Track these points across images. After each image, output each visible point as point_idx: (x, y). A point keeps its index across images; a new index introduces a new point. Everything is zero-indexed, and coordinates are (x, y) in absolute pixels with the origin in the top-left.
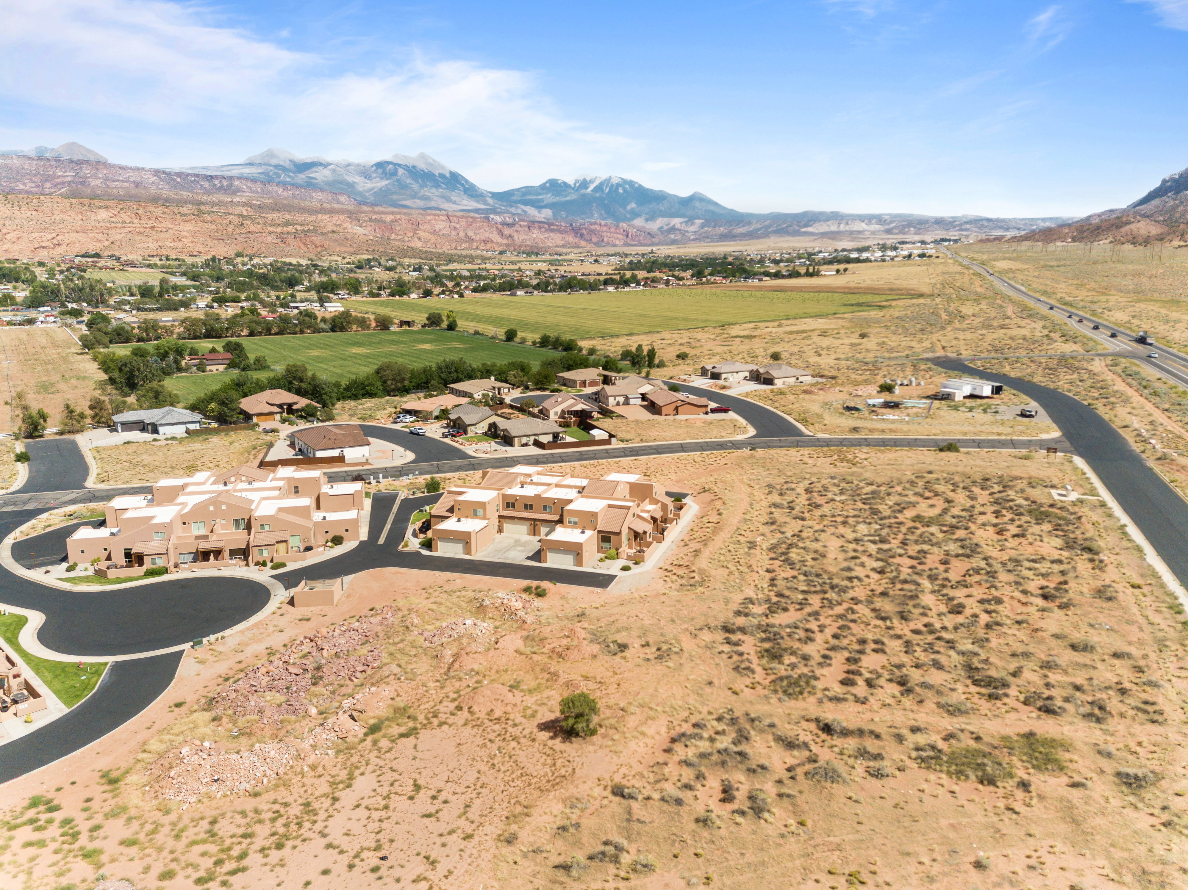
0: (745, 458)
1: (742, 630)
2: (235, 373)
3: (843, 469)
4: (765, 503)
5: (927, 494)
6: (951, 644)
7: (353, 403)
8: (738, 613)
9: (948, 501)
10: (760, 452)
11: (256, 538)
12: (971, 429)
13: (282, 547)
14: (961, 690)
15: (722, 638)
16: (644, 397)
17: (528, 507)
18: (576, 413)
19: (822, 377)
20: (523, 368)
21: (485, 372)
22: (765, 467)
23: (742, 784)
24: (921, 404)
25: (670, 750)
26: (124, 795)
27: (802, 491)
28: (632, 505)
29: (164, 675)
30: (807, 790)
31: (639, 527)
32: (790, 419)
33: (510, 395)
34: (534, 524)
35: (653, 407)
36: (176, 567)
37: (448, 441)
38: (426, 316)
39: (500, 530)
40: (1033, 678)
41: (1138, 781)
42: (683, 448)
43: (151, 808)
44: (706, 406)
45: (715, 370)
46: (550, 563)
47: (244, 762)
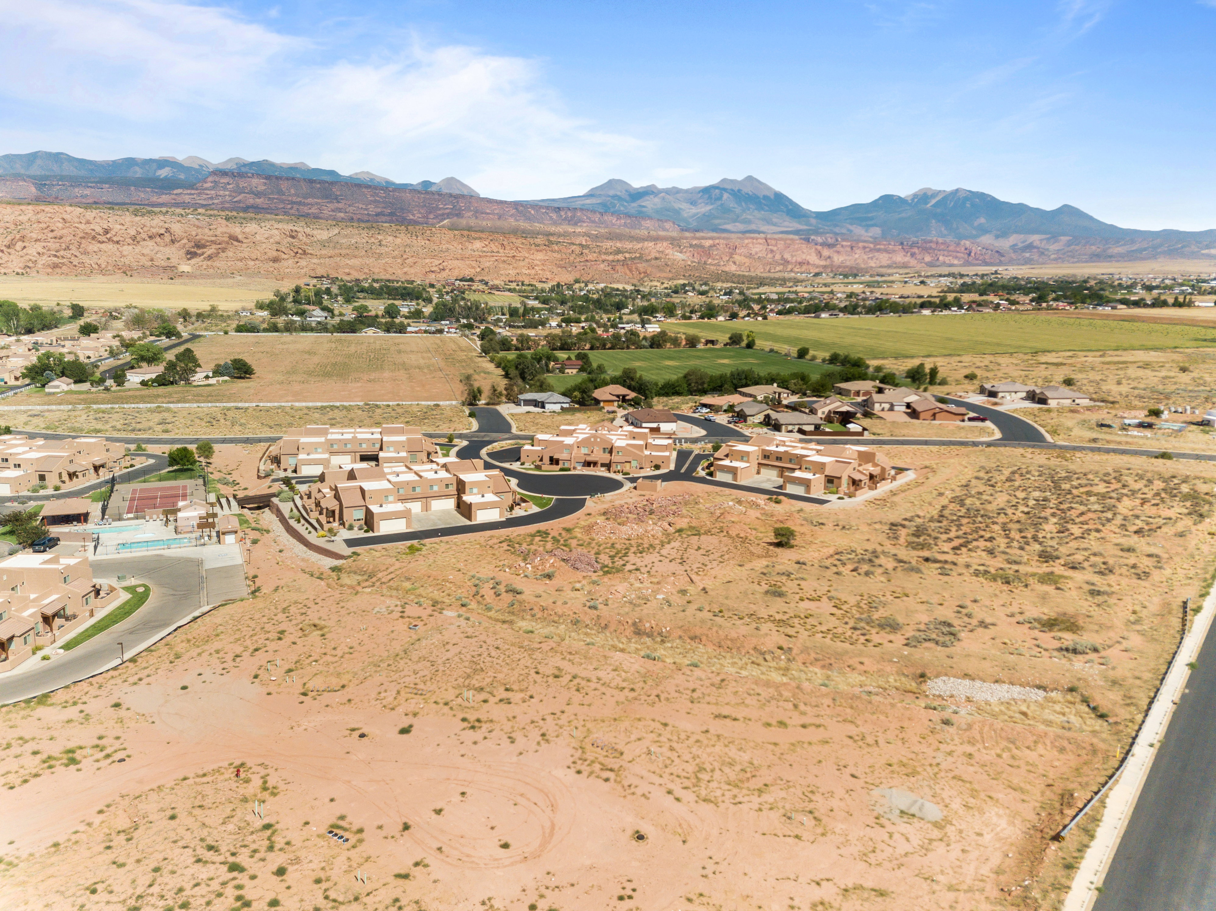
0: (975, 451)
2: (584, 375)
3: (1054, 462)
4: (968, 477)
5: (1113, 481)
6: (1040, 543)
7: (665, 399)
8: (905, 519)
10: (992, 449)
11: (615, 458)
13: (628, 465)
14: (1026, 557)
15: (887, 527)
16: (908, 406)
17: (779, 459)
18: (841, 413)
19: (1103, 401)
20: (804, 378)
21: (770, 380)
22: (988, 458)
23: (865, 567)
24: (1176, 426)
25: (832, 556)
26: (574, 534)
27: (1007, 473)
28: (855, 463)
29: (582, 504)
30: (900, 573)
31: (857, 476)
32: (1042, 430)
33: (788, 399)
34: (782, 470)
35: (913, 413)
36: (574, 468)
37: (731, 426)
38: (728, 336)
39: (758, 473)
40: (1079, 557)
41: (1099, 593)
42: (926, 443)
43: (586, 538)
44: (964, 415)
45: (993, 389)
46: (788, 491)
47: (624, 528)
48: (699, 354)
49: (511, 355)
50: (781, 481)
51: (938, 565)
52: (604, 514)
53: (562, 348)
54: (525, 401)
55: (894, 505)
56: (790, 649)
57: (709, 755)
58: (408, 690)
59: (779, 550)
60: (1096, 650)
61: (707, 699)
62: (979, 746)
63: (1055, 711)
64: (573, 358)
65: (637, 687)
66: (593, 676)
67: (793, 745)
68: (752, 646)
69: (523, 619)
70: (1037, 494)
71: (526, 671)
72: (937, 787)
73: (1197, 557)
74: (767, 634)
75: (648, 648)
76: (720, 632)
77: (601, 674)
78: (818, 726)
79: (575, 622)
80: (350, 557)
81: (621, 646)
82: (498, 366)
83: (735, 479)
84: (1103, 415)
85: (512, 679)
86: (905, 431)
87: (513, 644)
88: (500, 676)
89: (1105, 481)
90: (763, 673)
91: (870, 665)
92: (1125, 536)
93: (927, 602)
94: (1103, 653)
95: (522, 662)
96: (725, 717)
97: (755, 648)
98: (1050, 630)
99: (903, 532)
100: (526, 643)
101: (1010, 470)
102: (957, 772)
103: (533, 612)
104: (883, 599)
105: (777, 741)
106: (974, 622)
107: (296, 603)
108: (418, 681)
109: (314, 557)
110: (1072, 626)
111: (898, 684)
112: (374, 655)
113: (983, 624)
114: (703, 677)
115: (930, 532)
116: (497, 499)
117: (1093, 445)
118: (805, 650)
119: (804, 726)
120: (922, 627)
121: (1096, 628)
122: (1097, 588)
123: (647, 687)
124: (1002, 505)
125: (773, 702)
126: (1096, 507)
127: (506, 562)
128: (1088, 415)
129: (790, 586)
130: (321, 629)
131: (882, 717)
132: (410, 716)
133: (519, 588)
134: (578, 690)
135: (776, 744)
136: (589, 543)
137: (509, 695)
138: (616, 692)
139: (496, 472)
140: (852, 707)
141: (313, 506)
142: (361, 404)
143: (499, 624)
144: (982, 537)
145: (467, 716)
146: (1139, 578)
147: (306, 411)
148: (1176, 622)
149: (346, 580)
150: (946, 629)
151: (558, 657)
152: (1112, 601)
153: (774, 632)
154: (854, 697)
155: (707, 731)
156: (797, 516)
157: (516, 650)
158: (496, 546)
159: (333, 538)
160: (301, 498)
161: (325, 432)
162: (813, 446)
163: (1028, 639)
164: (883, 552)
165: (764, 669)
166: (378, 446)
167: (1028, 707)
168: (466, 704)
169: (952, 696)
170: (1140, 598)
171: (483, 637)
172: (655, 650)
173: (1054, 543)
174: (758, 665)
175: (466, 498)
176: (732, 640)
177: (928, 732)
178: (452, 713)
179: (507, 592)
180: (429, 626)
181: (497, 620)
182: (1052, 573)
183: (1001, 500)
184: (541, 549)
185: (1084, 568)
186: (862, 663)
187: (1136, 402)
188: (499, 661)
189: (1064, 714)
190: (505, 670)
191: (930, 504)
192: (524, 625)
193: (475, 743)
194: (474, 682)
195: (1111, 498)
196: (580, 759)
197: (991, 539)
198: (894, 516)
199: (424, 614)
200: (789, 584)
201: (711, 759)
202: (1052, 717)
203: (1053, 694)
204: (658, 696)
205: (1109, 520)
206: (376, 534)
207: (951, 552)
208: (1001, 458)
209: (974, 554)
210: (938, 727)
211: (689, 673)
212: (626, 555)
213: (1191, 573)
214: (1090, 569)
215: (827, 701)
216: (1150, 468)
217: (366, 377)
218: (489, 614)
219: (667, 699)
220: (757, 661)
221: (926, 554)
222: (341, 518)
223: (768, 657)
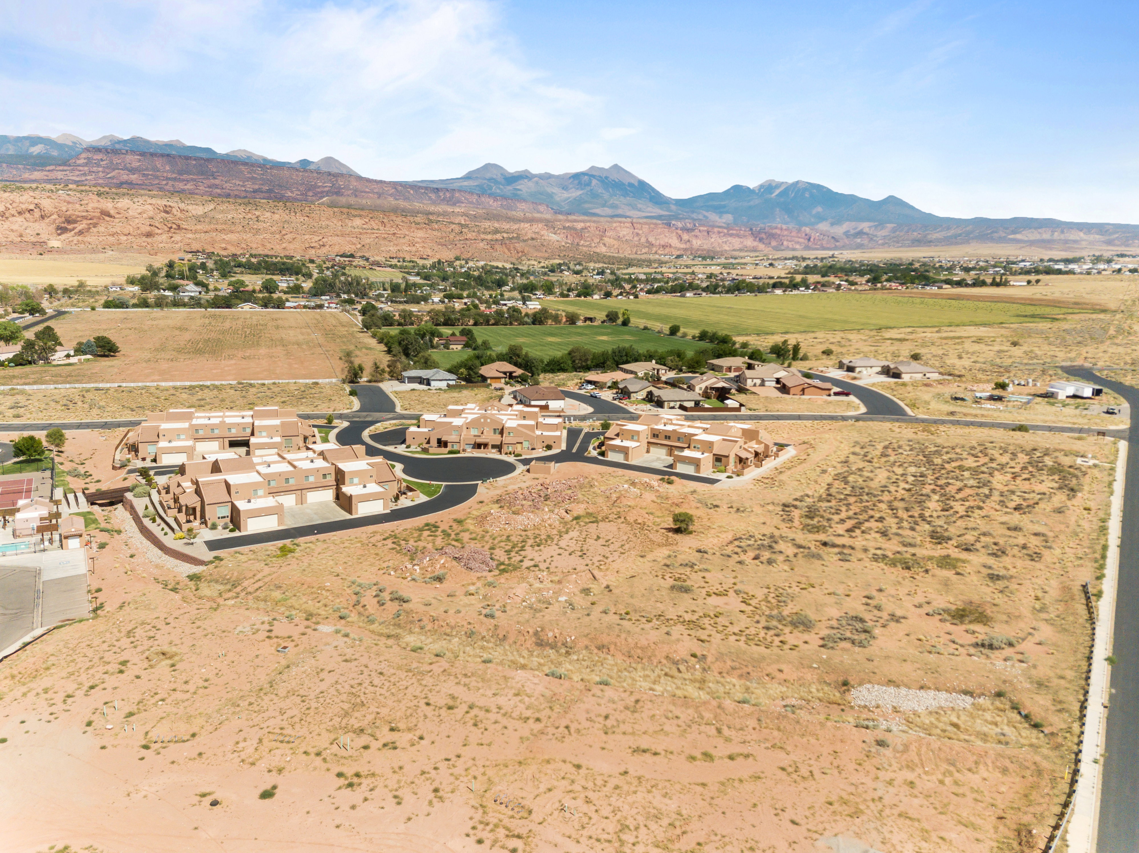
0: (846, 426)
1: (796, 507)
2: (470, 351)
3: (922, 436)
4: (846, 452)
5: (980, 455)
6: (929, 523)
7: (551, 375)
8: (796, 500)
9: (992, 460)
10: (861, 423)
11: (506, 439)
12: (1054, 419)
13: (520, 445)
14: (919, 538)
15: (780, 508)
16: (778, 381)
17: (668, 438)
18: (717, 389)
19: (950, 375)
20: (680, 355)
21: (649, 357)
22: (859, 432)
23: (766, 555)
24: (1025, 399)
25: (731, 542)
26: (466, 527)
27: (880, 447)
28: (741, 441)
29: (472, 491)
30: (801, 560)
31: (744, 455)
32: (901, 404)
33: (667, 375)
34: (671, 449)
35: (784, 389)
36: (464, 450)
37: (616, 402)
38: (605, 313)
39: (648, 451)
40: (970, 538)
41: (998, 577)
42: (799, 418)
43: (479, 530)
44: (830, 390)
45: (851, 364)
46: (678, 470)
47: (519, 518)
48: (579, 330)
49: (394, 331)
50: (670, 460)
51: (836, 550)
52: (498, 501)
53: (446, 324)
54: (409, 378)
55: (782, 484)
56: (704, 656)
57: (631, 805)
58: (272, 737)
59: (678, 537)
60: (1011, 645)
61: (623, 727)
62: (919, 771)
63: (986, 721)
64: (458, 334)
65: (542, 715)
66: (491, 703)
67: (723, 784)
68: (664, 654)
69: (411, 632)
70: (913, 469)
71: (415, 702)
72: (885, 830)
73: (1081, 535)
74: (678, 640)
75: (552, 662)
76: (630, 640)
77: (501, 701)
78: (747, 756)
79: (470, 634)
80: (211, 562)
81: (522, 661)
82: (381, 341)
83: (626, 458)
84: (953, 388)
85: (399, 714)
86: (779, 406)
87: (399, 668)
88: (384, 711)
89: (973, 455)
90: (678, 688)
91: (790, 673)
92: (1006, 513)
93: (834, 594)
94: (1019, 648)
95: (410, 690)
96: (644, 751)
97: (667, 657)
98: (962, 623)
99: (796, 514)
100: (415, 665)
101: (882, 444)
102: (902, 808)
103: (422, 624)
104: (790, 591)
105: (704, 781)
106: (885, 615)
107: (143, 623)
108: (284, 724)
109: (171, 562)
110: (983, 619)
111: (821, 695)
112: (234, 689)
113: (895, 619)
114: (616, 699)
115: (822, 513)
116: (381, 489)
117: (951, 418)
118: (720, 657)
119: (731, 758)
120: (834, 623)
121: (1005, 618)
122: (996, 573)
123: (554, 715)
124: (884, 483)
125: (695, 727)
126: (972, 482)
127: (390, 564)
128: (940, 389)
129: (694, 580)
130: (171, 658)
131: (813, 740)
132: (274, 773)
133: (405, 595)
134: (475, 725)
135: (704, 785)
136: (483, 537)
137: (394, 736)
138: (518, 724)
139: (379, 459)
140: (779, 729)
141: (172, 503)
142: (234, 382)
143: (384, 640)
144: (872, 517)
145: (344, 769)
146: (1032, 560)
147: (172, 391)
148: (1081, 609)
149: (206, 590)
150: (859, 626)
151: (452, 679)
152: (1013, 586)
153: (686, 638)
154: (780, 717)
155: (626, 773)
156: (691, 497)
157: (403, 674)
158: (380, 544)
159: (192, 541)
160: (159, 492)
161: (189, 417)
162: (698, 424)
163: (942, 634)
164: (782, 537)
165: (679, 682)
166: (249, 431)
167: (958, 717)
168: (342, 752)
169: (878, 707)
170: (1039, 581)
171: (364, 660)
172: (560, 664)
173: (941, 522)
174: (672, 677)
175: (346, 489)
176: (642, 649)
177: (863, 756)
178: (325, 766)
179: (391, 600)
180: (301, 648)
181: (381, 635)
182: (948, 556)
183: (881, 476)
184: (430, 546)
185: (977, 550)
186: (781, 671)
187: (980, 376)
188: (383, 691)
189: (996, 724)
190: (390, 702)
191: (816, 482)
192: (412, 640)
193: (353, 807)
194: (353, 721)
195: (983, 473)
196: (481, 822)
197: (881, 519)
198: (785, 497)
199: (295, 633)
200: (694, 576)
201: (634, 811)
202: (985, 729)
203: (981, 700)
204: (567, 727)
205: (987, 496)
206: (243, 533)
207: (846, 534)
208: (870, 432)
209: (868, 536)
210: (873, 750)
211: (599, 693)
212: (522, 549)
213: (1080, 553)
214: (983, 550)
215: (752, 723)
216: (1012, 441)
217: (240, 354)
218: (372, 627)
219: (578, 731)
220: (671, 673)
221: (822, 537)
222: (203, 516)
223: (682, 668)
